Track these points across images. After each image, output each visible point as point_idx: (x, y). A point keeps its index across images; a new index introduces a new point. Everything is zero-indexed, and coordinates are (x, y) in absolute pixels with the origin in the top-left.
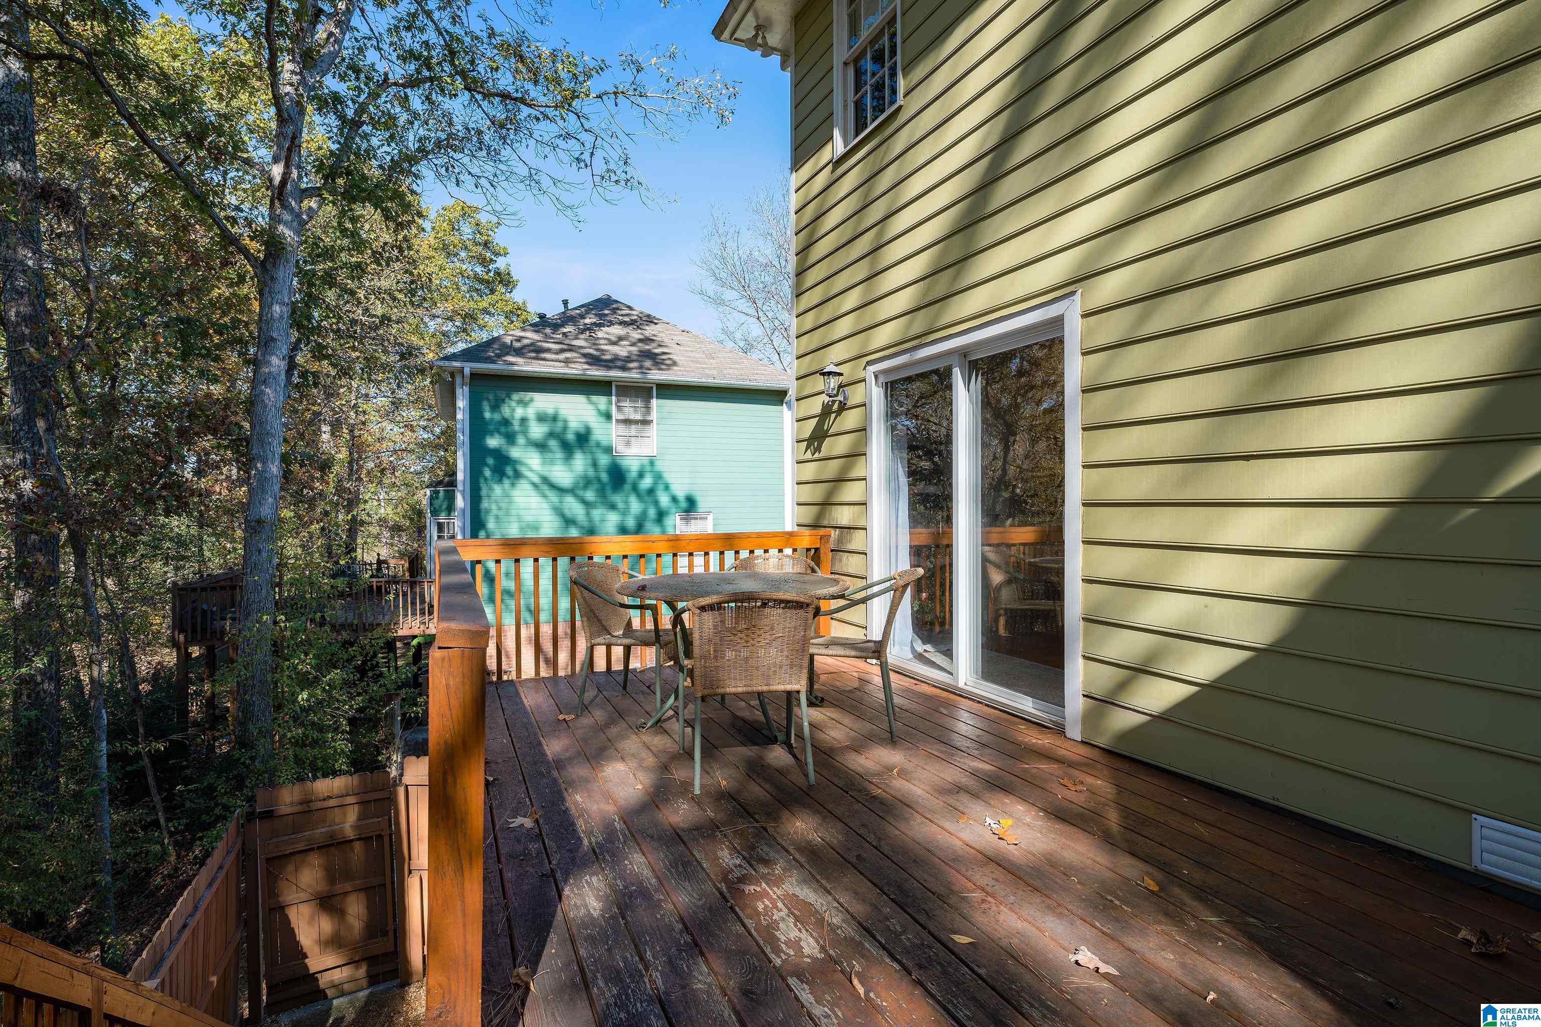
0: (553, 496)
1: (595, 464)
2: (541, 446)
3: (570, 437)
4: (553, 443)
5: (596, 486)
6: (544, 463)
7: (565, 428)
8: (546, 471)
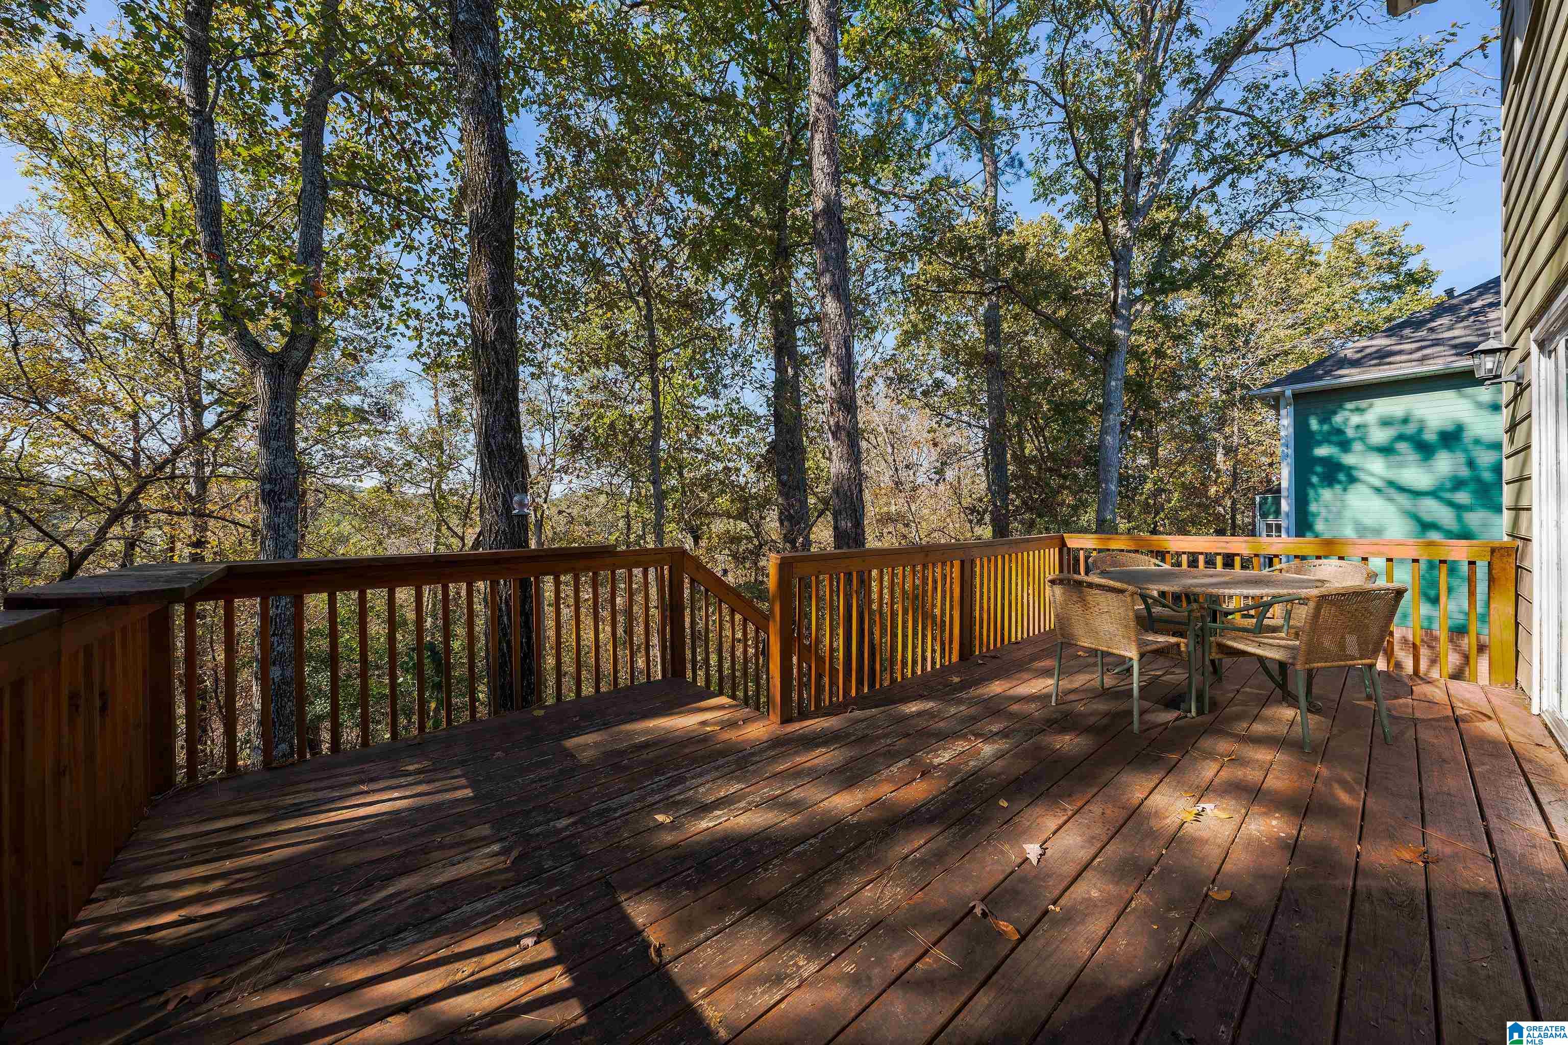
0: (1403, 500)
1: (1471, 464)
2: (1386, 450)
3: (1430, 436)
4: (1403, 446)
5: (1472, 487)
6: (1389, 467)
7: (1421, 430)
8: (1392, 474)
